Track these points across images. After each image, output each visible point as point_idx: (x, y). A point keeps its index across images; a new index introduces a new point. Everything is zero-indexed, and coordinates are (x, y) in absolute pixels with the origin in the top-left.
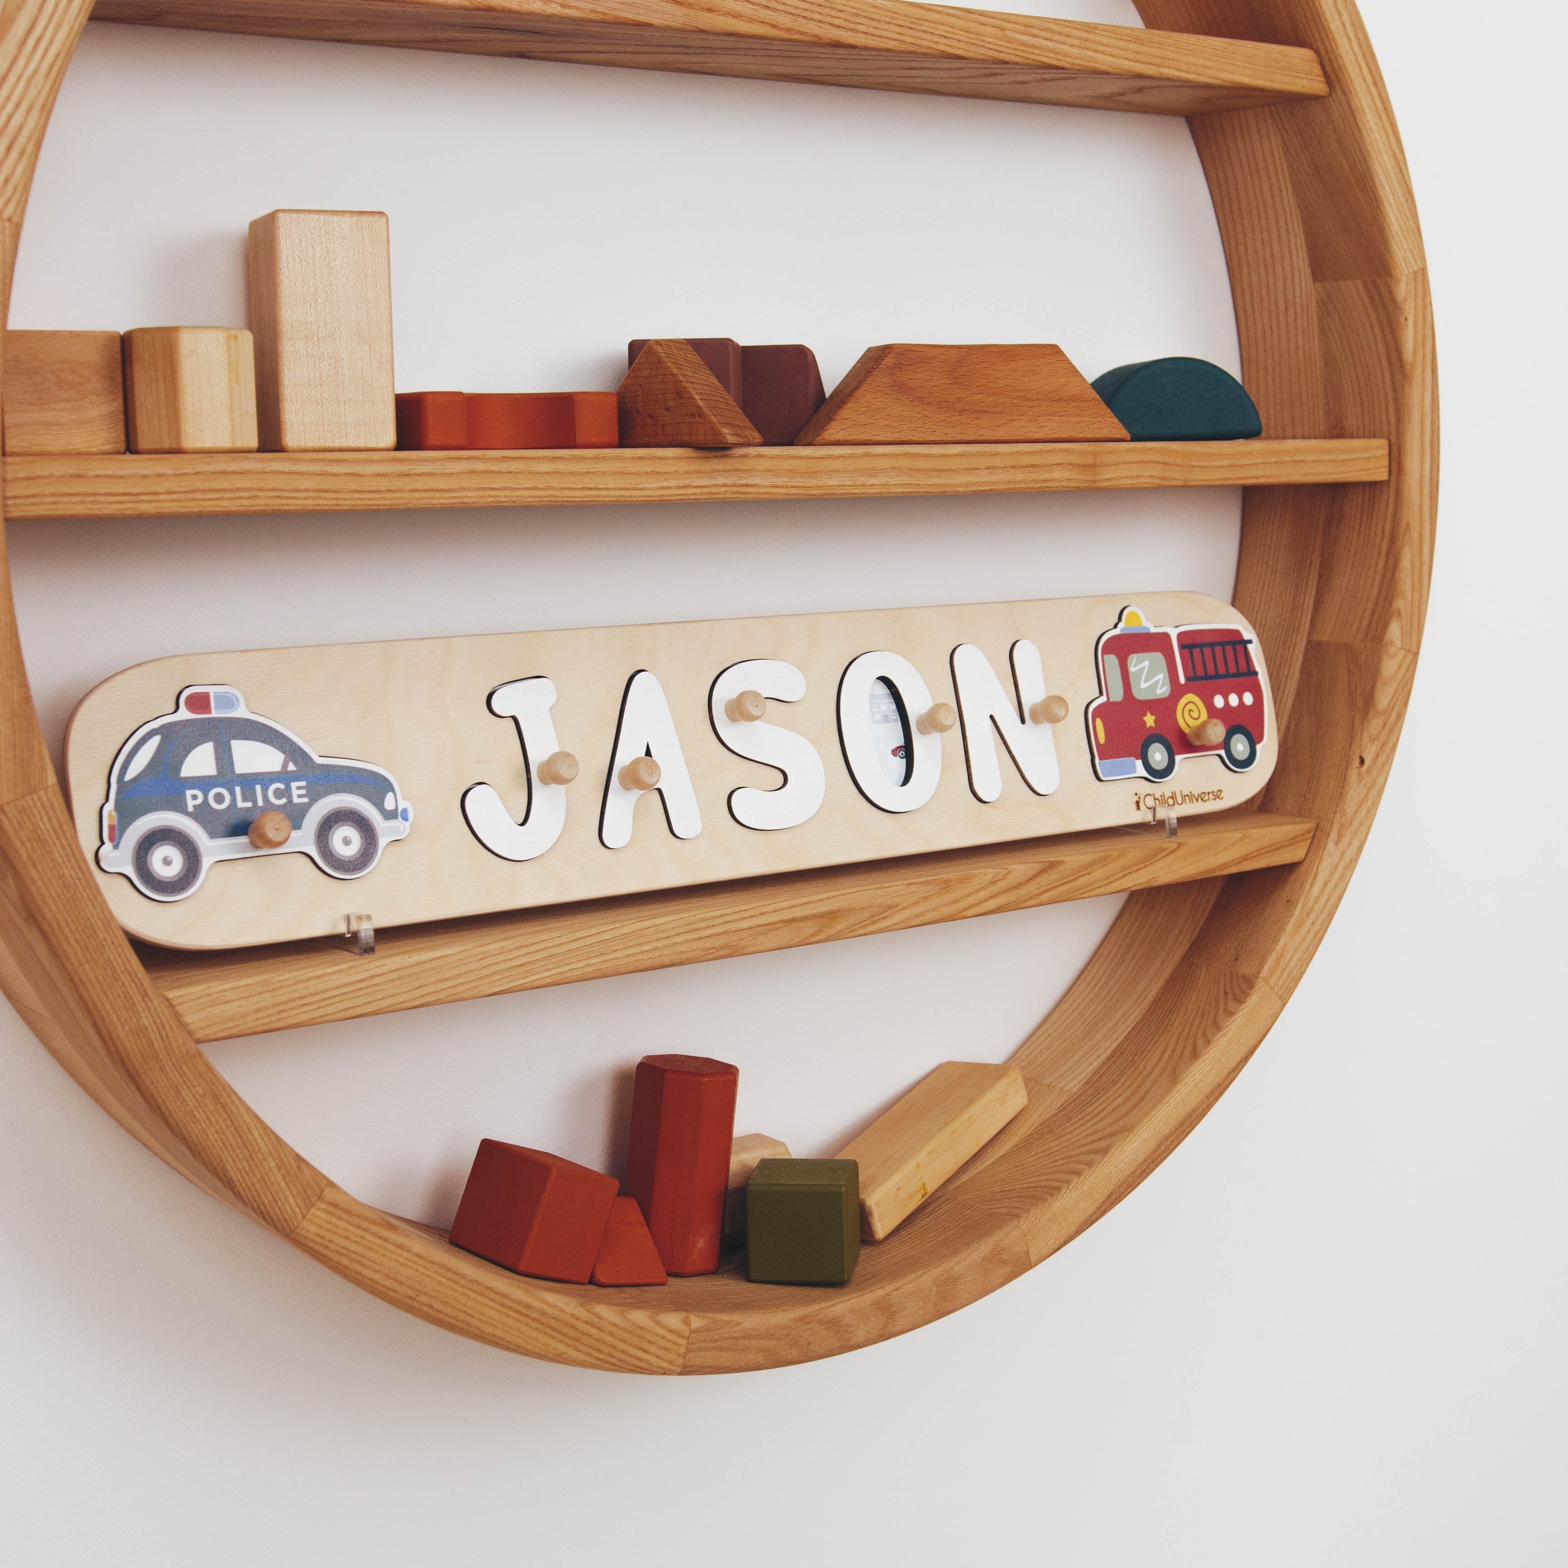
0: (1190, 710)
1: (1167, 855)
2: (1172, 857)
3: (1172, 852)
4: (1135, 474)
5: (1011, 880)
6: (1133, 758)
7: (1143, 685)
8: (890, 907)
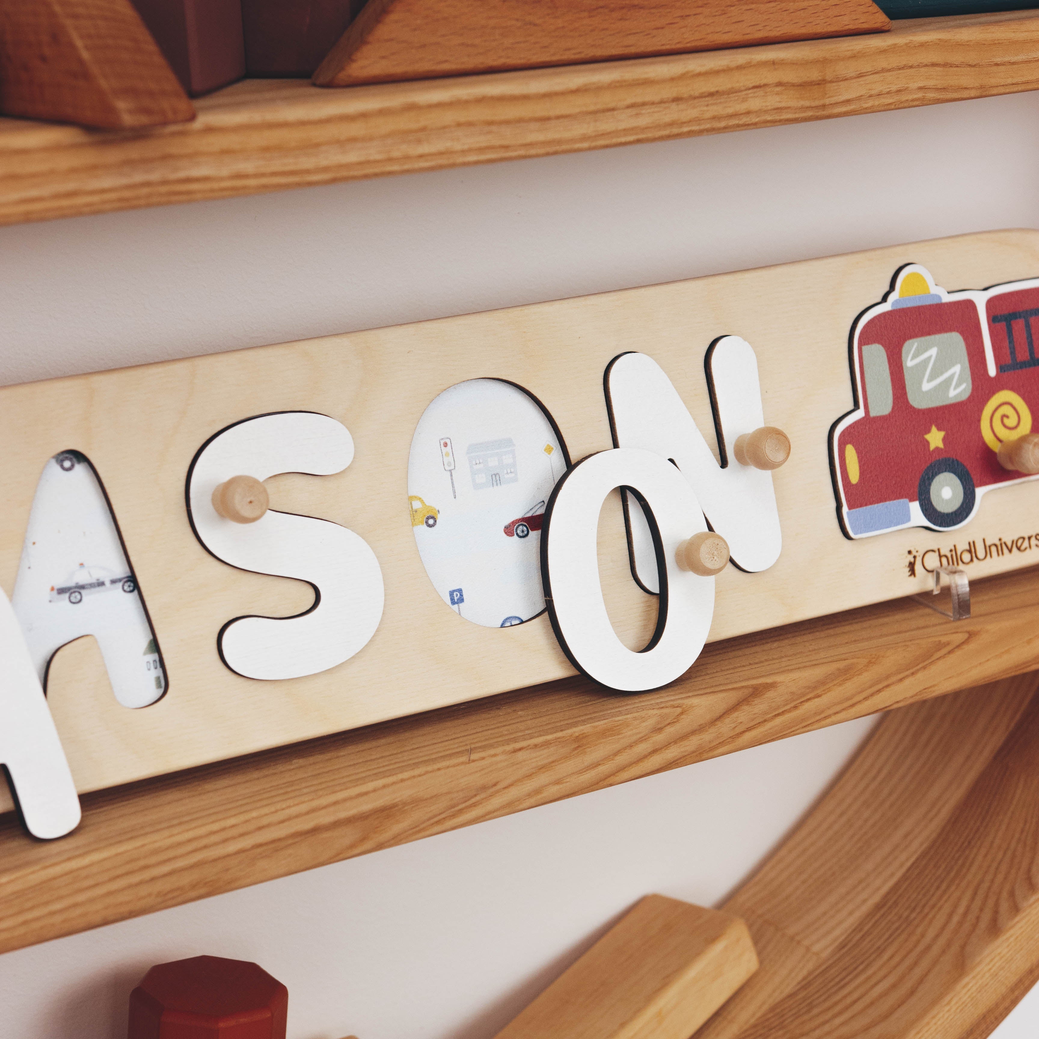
0: (1005, 416)
1: (950, 652)
2: (959, 653)
3: (958, 646)
4: (894, 88)
5: (686, 723)
6: (906, 500)
7: (926, 386)
8: (484, 788)
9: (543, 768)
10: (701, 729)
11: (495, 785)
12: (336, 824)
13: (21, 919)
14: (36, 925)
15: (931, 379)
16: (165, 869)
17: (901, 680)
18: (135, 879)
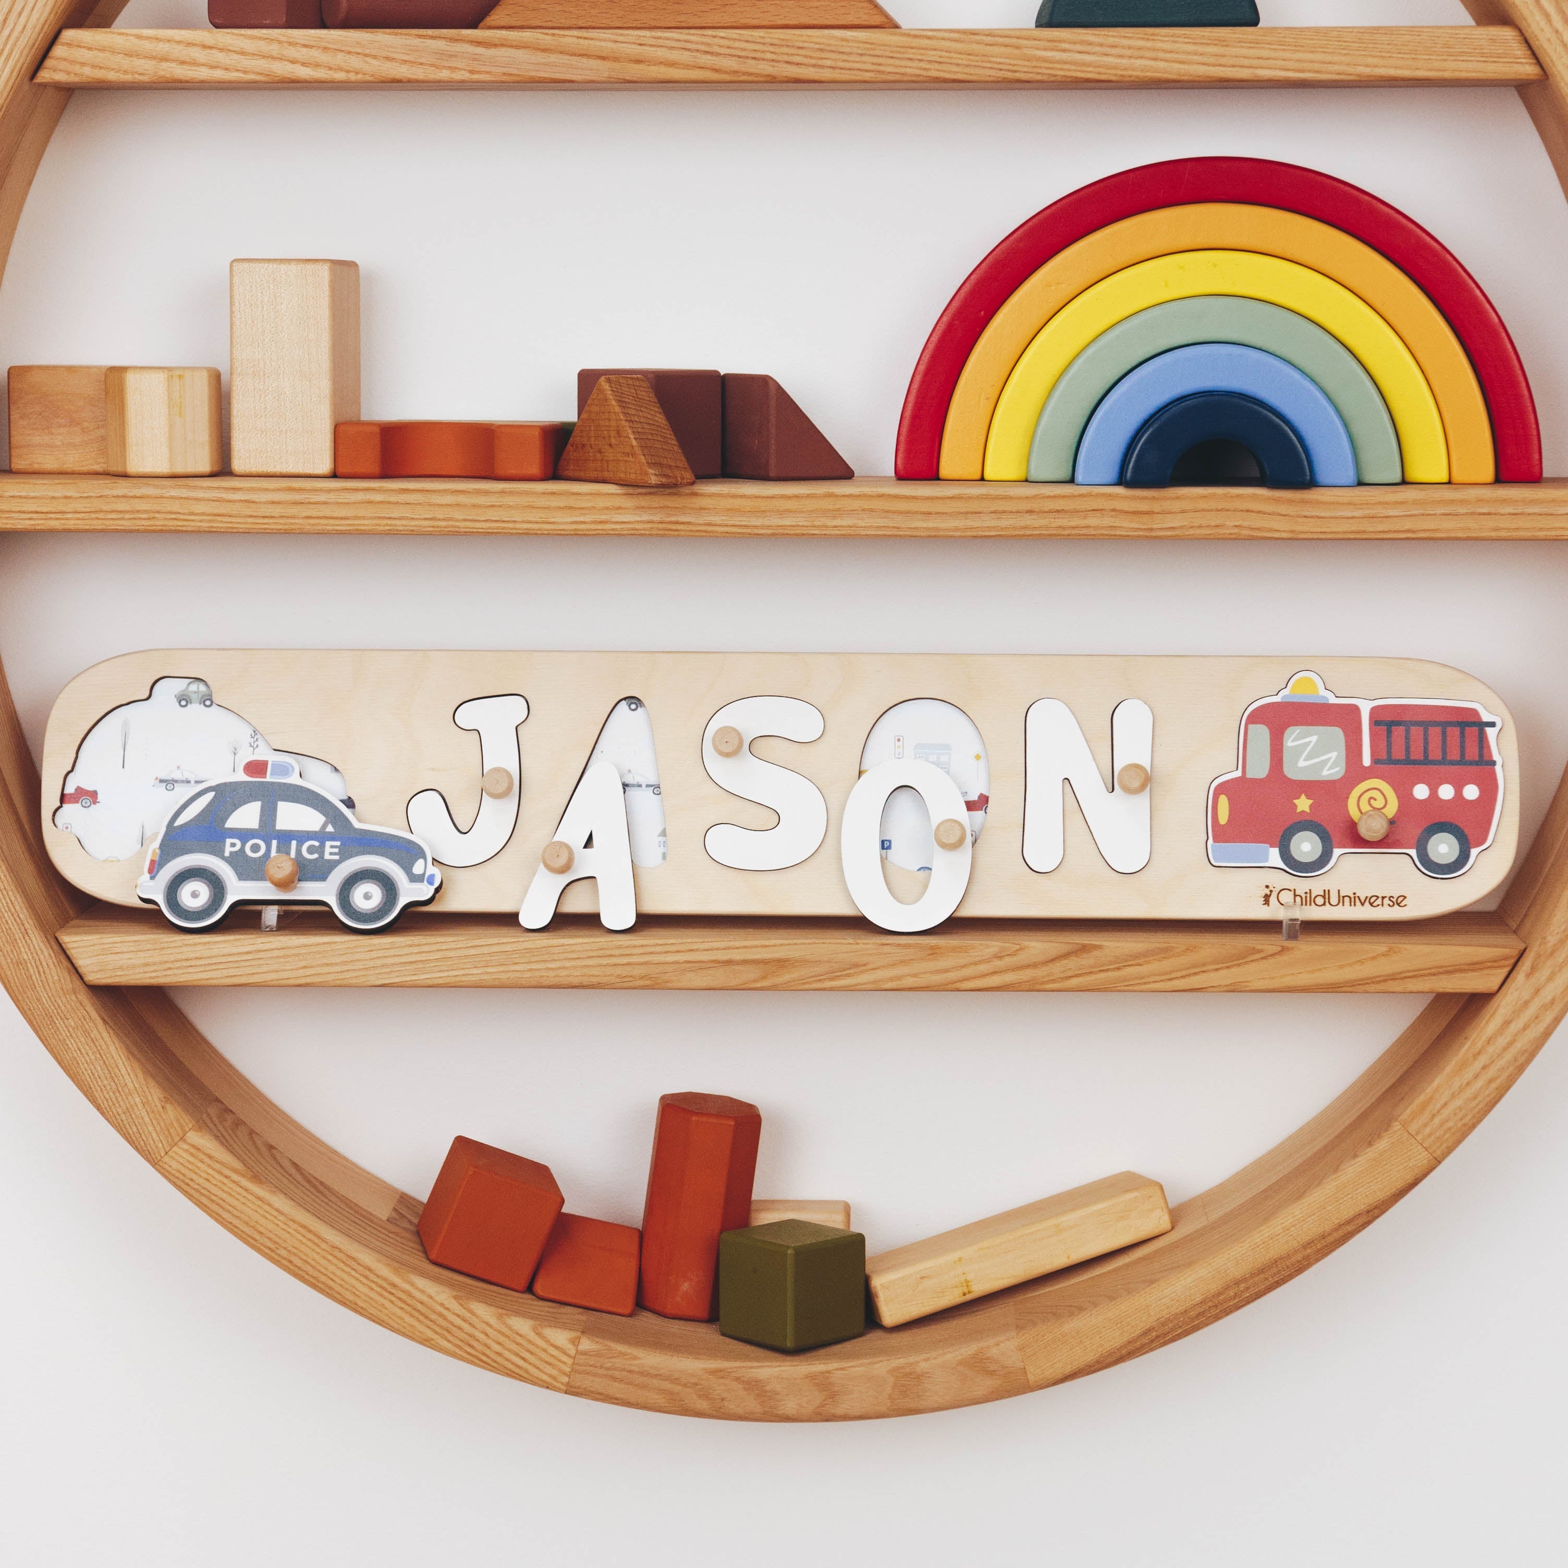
0: (1372, 798)
6: (1268, 845)
7: (1302, 763)
9: (903, 962)
10: (1034, 965)
11: (864, 965)
12: (745, 962)
13: (529, 967)
14: (538, 974)
15: (1305, 760)
16: (625, 960)
17: (1217, 970)
18: (605, 961)
